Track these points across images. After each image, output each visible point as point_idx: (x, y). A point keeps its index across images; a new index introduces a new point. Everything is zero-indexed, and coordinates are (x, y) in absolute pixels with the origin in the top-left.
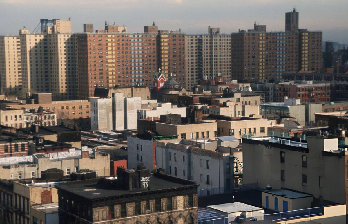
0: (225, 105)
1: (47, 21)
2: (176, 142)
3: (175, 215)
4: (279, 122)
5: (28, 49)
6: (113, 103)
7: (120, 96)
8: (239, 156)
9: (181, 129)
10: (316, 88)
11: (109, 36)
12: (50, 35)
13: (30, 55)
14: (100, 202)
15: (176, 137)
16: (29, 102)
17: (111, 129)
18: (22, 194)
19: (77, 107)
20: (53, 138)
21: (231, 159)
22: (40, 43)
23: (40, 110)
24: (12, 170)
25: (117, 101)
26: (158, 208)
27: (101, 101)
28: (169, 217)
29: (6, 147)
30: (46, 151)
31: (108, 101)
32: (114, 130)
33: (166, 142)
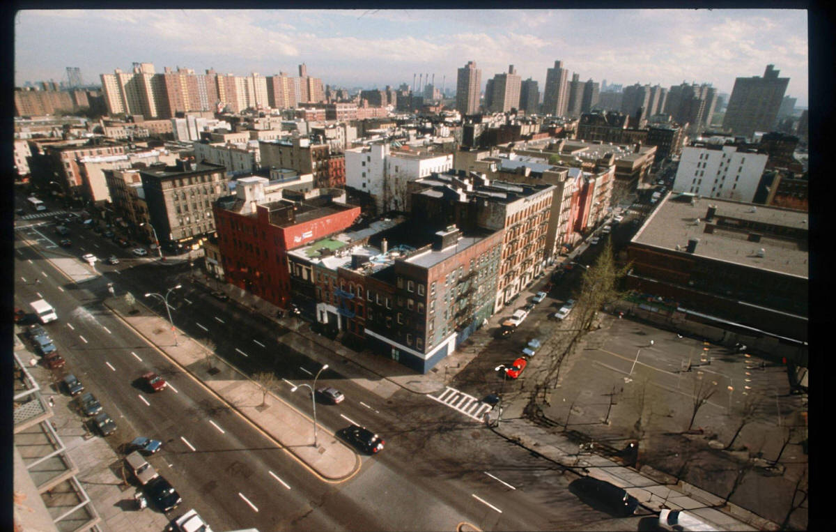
0: (257, 122)
1: (137, 64)
2: (223, 145)
3: (214, 184)
4: (290, 132)
5: (123, 85)
6: (187, 122)
7: (191, 117)
8: (258, 152)
9: (227, 137)
10: (318, 113)
11: (181, 76)
12: (138, 75)
13: (126, 89)
14: (166, 179)
15: (224, 142)
16: (127, 122)
17: (188, 138)
18: (120, 177)
19: (163, 125)
20: (145, 145)
21: (254, 154)
22: (132, 80)
23: (136, 127)
24: (114, 164)
25: (189, 121)
26: (203, 181)
27: (178, 121)
28: (211, 186)
29: (108, 150)
30: (136, 152)
31: (183, 120)
32: (190, 140)
33: (215, 145)
